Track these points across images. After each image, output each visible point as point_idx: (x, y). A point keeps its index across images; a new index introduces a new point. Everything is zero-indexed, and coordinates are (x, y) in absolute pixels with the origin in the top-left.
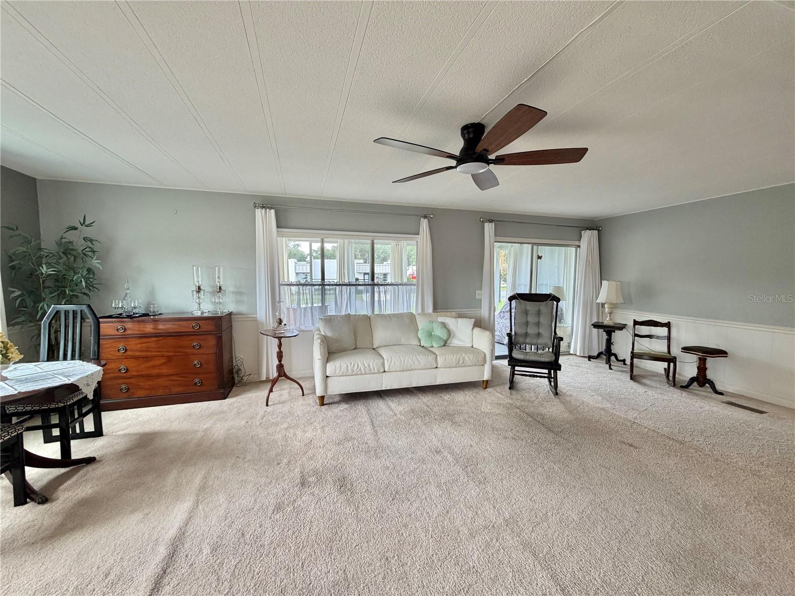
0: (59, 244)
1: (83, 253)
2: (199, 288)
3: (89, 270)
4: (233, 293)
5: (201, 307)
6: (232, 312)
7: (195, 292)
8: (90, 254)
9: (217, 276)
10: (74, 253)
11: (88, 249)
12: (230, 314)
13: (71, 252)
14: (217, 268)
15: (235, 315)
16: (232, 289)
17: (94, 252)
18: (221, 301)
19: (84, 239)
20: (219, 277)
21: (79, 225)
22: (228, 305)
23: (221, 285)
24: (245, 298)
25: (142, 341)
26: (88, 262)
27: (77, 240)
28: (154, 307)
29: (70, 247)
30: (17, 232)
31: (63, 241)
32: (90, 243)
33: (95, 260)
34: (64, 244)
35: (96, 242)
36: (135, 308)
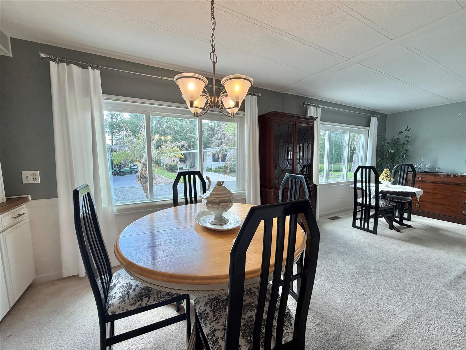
0: (392, 140)
1: (404, 143)
3: (406, 150)
8: (407, 143)
11: (406, 141)
13: (397, 143)
17: (408, 142)
19: (405, 137)
21: (404, 131)
25: (430, 184)
26: (406, 147)
27: (402, 137)
28: (438, 169)
29: (397, 141)
30: (382, 137)
31: (394, 139)
32: (407, 138)
33: (410, 145)
34: (395, 140)
35: (410, 138)
36: (427, 168)
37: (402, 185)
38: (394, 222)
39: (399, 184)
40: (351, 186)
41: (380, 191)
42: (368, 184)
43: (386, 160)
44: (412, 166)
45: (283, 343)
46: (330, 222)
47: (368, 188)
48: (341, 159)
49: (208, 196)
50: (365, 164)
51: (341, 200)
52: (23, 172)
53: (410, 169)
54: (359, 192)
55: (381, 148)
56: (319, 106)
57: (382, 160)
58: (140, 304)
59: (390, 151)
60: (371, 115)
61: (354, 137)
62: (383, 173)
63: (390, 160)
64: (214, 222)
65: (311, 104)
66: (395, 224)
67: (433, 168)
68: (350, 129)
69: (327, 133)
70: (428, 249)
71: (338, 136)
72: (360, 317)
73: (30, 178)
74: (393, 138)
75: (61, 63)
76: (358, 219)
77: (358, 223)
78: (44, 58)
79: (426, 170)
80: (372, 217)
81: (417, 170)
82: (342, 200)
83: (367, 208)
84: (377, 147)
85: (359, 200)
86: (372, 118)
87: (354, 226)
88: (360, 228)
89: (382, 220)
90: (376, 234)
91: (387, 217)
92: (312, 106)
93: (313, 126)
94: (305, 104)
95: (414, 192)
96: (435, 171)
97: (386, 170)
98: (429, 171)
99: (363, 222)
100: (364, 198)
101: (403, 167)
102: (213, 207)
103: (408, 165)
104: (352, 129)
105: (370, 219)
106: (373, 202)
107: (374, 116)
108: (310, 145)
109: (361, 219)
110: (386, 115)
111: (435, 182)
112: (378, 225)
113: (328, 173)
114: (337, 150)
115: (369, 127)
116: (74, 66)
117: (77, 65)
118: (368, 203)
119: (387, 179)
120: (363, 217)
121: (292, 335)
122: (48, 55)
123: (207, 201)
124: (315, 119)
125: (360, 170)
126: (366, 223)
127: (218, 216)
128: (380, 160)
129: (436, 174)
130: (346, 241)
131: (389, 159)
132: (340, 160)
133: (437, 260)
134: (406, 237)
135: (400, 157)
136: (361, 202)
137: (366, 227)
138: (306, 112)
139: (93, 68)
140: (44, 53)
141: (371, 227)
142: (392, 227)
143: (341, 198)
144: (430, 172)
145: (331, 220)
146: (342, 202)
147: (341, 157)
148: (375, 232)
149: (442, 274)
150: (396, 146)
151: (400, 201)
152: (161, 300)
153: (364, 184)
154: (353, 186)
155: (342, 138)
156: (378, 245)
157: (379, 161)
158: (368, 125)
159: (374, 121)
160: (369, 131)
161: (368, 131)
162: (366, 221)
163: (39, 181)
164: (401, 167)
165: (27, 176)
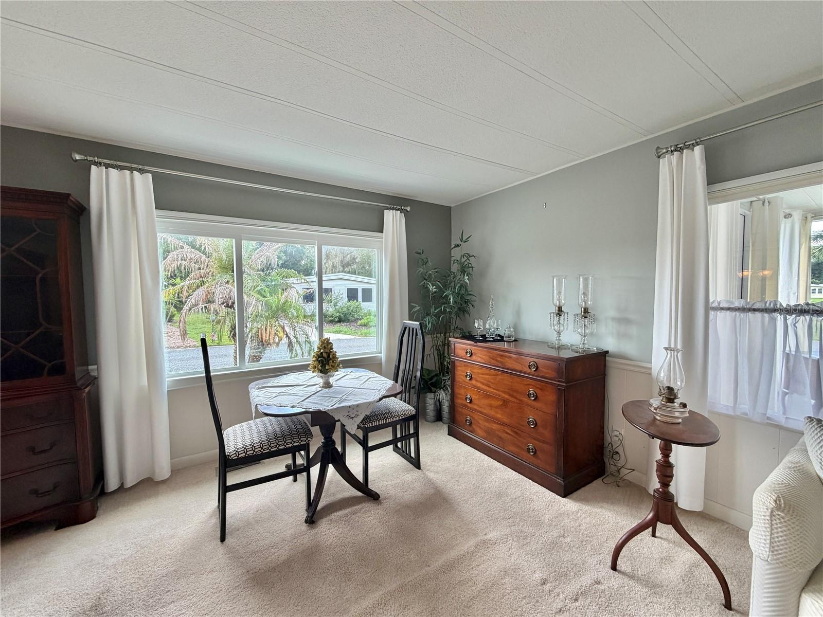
1: (464, 270)
2: (560, 309)
4: (614, 319)
6: (607, 352)
7: (554, 316)
11: (468, 266)
15: (611, 356)
16: (612, 313)
19: (463, 255)
20: (585, 293)
21: (460, 243)
23: (587, 306)
24: (634, 330)
25: (483, 371)
27: (460, 258)
35: (470, 258)
36: (497, 329)
110: (450, 208)
115: (382, 232)
160: (383, 242)
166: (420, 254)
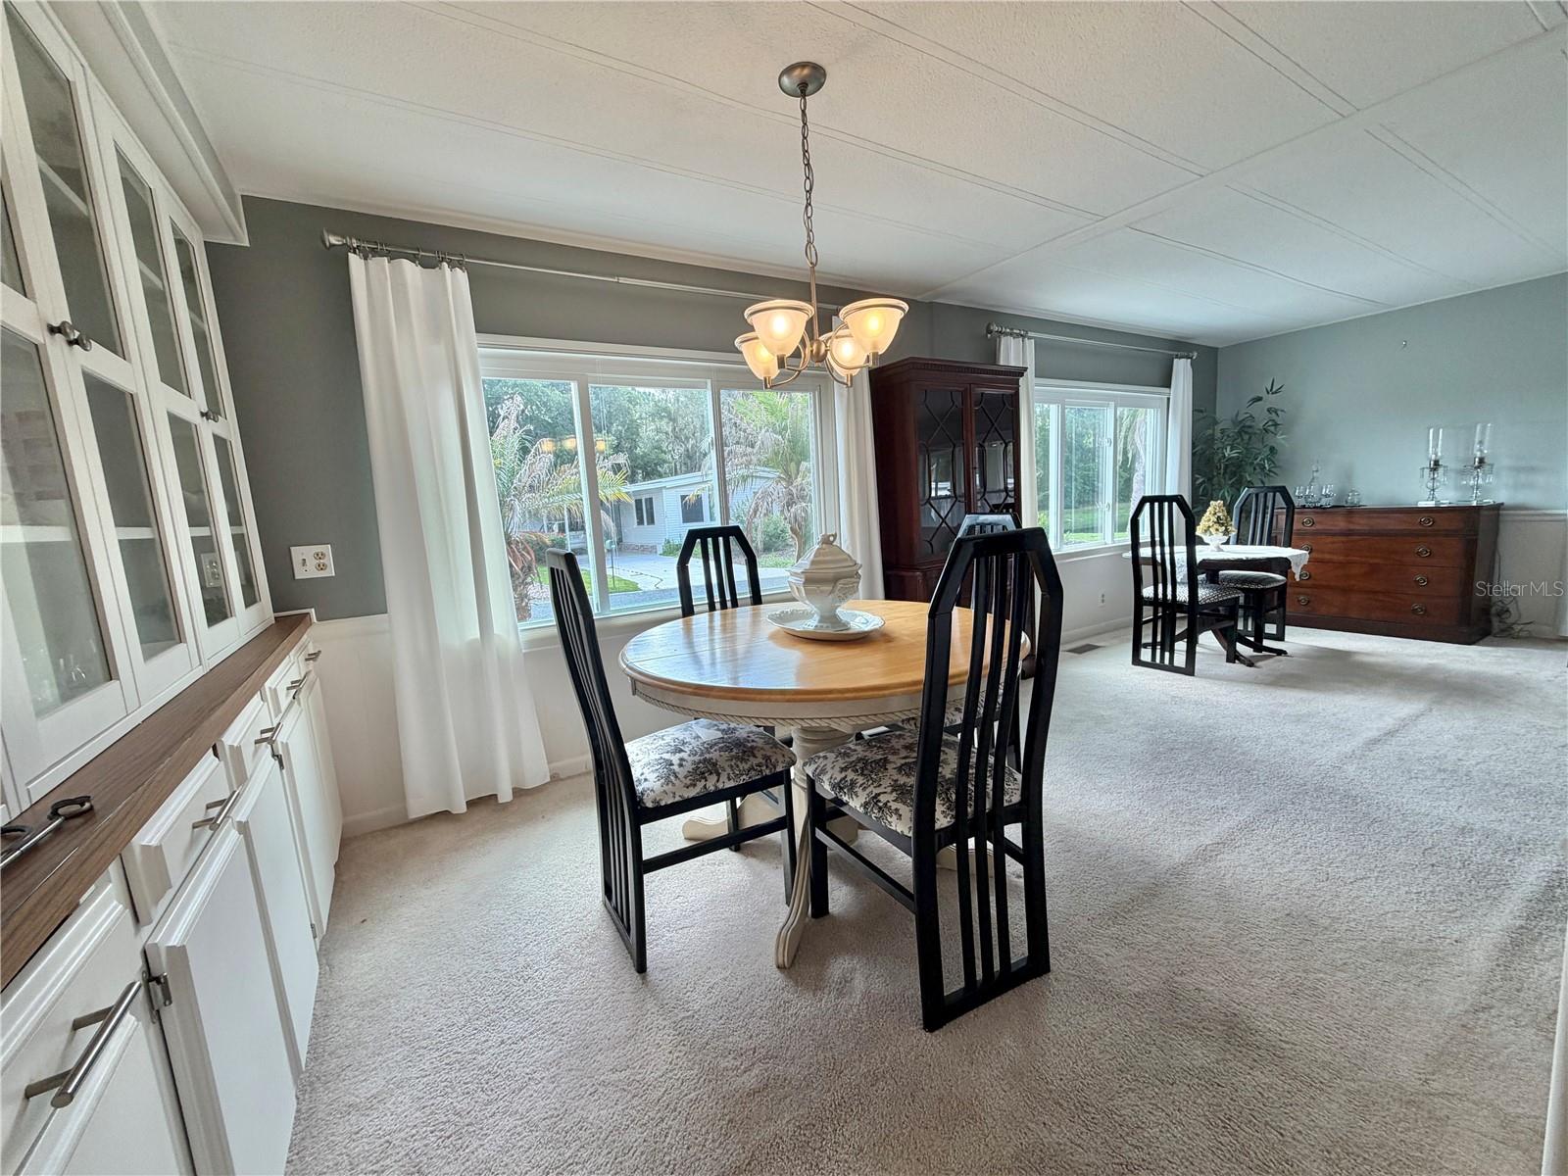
0: (1235, 422)
1: (1265, 430)
2: (1436, 463)
3: (1272, 449)
5: (1436, 495)
6: (1502, 504)
7: (1427, 471)
8: (1272, 428)
9: (1477, 440)
10: (1250, 430)
11: (1270, 423)
12: (1497, 508)
13: (1246, 430)
14: (1479, 427)
15: (1507, 508)
16: (1506, 462)
17: (1276, 425)
18: (1480, 481)
19: (1268, 410)
20: (1481, 443)
21: (1263, 394)
22: (1497, 490)
23: (1483, 455)
24: (1538, 479)
25: (1336, 539)
26: (1270, 441)
27: (1260, 413)
28: (1353, 495)
29: (1248, 423)
30: (1205, 414)
31: (1240, 419)
32: (1274, 414)
33: (1282, 435)
34: (1241, 422)
35: (1279, 413)
36: (1326, 496)
37: (1261, 543)
38: (1238, 644)
39: (1253, 543)
40: (1124, 555)
41: (1198, 561)
42: (1167, 549)
43: (1219, 481)
44: (1283, 491)
45: (1006, 804)
46: (1071, 658)
47: (1167, 557)
48: (1094, 491)
49: (808, 567)
50: (1161, 489)
51: (1100, 598)
52: (292, 549)
53: (1280, 501)
54: (1147, 571)
55: (1204, 447)
56: (1030, 334)
57: (1210, 480)
58: (705, 786)
59: (1228, 453)
60: (1172, 353)
61: (1134, 416)
62: (1208, 513)
63: (1230, 479)
64: (822, 627)
65: (1008, 330)
66: (1240, 648)
67: (1342, 494)
68: (1116, 396)
69: (1054, 409)
70: (1317, 695)
71: (1083, 417)
72: (1150, 823)
73: (312, 563)
74: (1237, 415)
75: (373, 256)
76: (1146, 646)
77: (1146, 655)
78: (334, 245)
79: (1324, 502)
80: (1180, 637)
81: (1297, 502)
82: (1103, 601)
83: (1168, 609)
84: (1193, 444)
85: (1148, 592)
86: (1175, 360)
87: (1136, 660)
88: (1152, 665)
89: (1208, 640)
90: (1193, 675)
91: (1220, 630)
92: (1011, 335)
93: (1017, 394)
94: (990, 332)
95: (1286, 558)
96: (1347, 502)
97: (1215, 505)
98: (1332, 504)
99: (1158, 652)
100: (1160, 586)
101: (1261, 495)
102: (822, 592)
103: (1275, 489)
104: (1121, 396)
105: (1176, 644)
106: (1183, 594)
107: (1183, 353)
108: (1010, 447)
109: (1154, 645)
110: (1215, 350)
111: (1348, 533)
112: (1197, 655)
113: (1062, 537)
114: (1081, 465)
115: (1168, 386)
116: (406, 262)
117: (413, 259)
118: (1169, 597)
119: (1217, 530)
120: (1159, 639)
121: (1019, 793)
122: (344, 238)
123: (806, 580)
124: (1020, 372)
125: (1147, 506)
126: (1167, 654)
127: (827, 614)
128: (1204, 481)
129: (1352, 511)
130: (1116, 695)
131: (1227, 476)
132: (1093, 497)
133: (1334, 715)
134: (1269, 675)
135: (1255, 469)
136: (1152, 595)
137: (1167, 662)
138: (994, 355)
139: (452, 265)
140: (335, 234)
141: (1180, 660)
142: (1233, 657)
143: (1100, 596)
144: (1333, 507)
145: (1076, 655)
146: (1102, 607)
147: (1094, 485)
148: (1189, 670)
149: (1340, 739)
150: (1246, 437)
151: (1253, 587)
152: (742, 778)
153: (1158, 549)
154: (1129, 554)
155: (1094, 424)
156: (1196, 698)
157: (1201, 484)
158: (1167, 383)
159: (1182, 369)
160: (1169, 399)
161: (1166, 400)
162: (1168, 648)
163: (331, 572)
164: (1257, 495)
165: (304, 560)
166: (1202, 411)
